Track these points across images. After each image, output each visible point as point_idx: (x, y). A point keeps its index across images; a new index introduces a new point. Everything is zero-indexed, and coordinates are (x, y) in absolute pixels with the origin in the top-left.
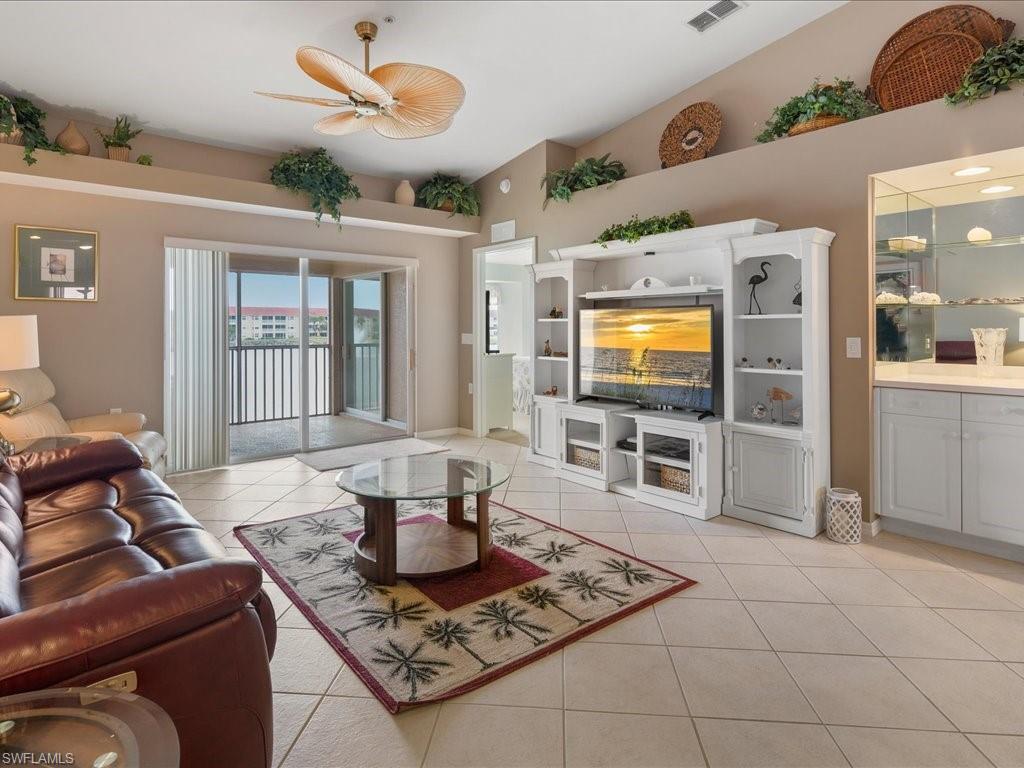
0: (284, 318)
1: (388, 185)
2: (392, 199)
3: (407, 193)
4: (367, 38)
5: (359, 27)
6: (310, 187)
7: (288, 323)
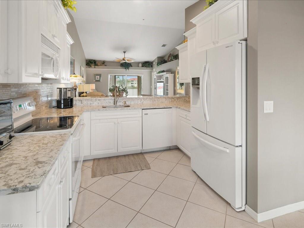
0: (133, 81)
1: (137, 64)
2: (138, 66)
3: (140, 65)
4: (125, 53)
5: (124, 52)
6: (125, 66)
7: (134, 82)
